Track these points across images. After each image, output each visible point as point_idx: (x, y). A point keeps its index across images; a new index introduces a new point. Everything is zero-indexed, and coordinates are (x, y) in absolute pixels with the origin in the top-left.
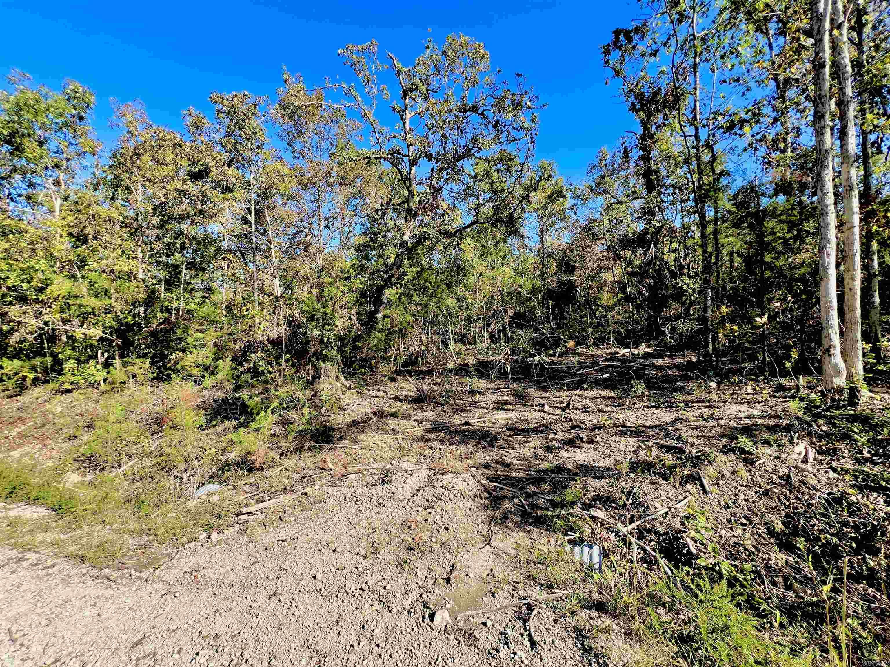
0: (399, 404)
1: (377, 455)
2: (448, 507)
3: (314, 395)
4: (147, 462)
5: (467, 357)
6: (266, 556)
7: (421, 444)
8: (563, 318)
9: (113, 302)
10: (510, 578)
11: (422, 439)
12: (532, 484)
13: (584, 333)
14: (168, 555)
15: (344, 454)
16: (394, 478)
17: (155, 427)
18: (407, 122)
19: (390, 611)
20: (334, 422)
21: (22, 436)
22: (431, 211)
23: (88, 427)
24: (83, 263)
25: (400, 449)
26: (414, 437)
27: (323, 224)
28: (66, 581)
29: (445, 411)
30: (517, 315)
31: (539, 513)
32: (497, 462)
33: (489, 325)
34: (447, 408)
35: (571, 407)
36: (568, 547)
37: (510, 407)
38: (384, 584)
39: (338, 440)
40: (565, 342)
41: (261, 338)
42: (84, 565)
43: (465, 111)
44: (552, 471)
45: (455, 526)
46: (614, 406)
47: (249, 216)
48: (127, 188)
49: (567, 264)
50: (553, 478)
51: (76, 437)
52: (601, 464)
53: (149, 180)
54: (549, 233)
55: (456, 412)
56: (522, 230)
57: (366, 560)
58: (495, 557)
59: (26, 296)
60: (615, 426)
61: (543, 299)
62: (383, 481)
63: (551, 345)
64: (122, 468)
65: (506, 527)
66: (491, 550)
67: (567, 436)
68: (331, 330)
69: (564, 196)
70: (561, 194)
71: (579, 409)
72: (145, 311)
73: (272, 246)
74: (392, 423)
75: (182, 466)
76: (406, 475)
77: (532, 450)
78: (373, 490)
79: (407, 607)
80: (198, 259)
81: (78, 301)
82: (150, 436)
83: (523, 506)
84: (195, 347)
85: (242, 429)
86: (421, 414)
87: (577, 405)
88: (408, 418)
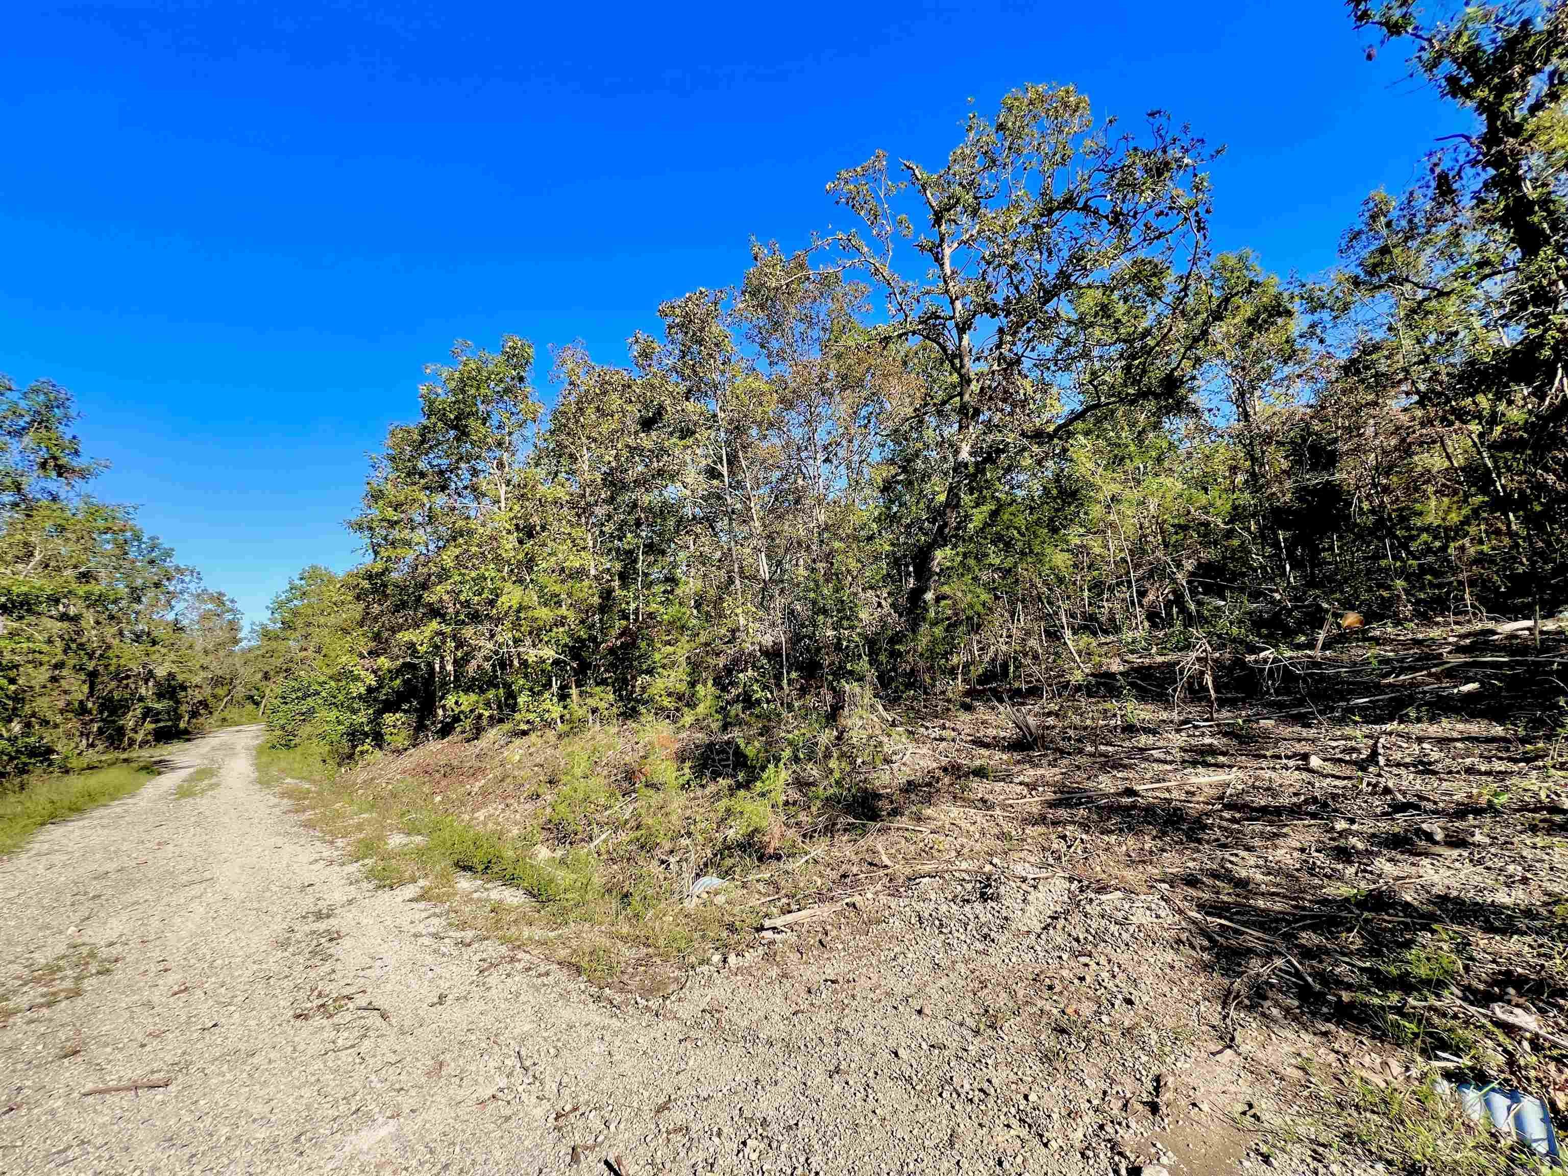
0: (984, 752)
1: (962, 846)
2: (1123, 957)
3: (839, 738)
4: (623, 837)
5: (1104, 660)
6: (812, 1004)
7: (1041, 829)
8: (1317, 563)
9: (563, 611)
10: (1302, 1130)
11: (1042, 820)
12: (1314, 928)
13: (1385, 594)
14: (676, 979)
15: (903, 841)
16: (1002, 890)
17: (625, 785)
18: (947, 262)
19: (1046, 1145)
20: (877, 783)
21: (484, 793)
22: (1004, 401)
23: (550, 782)
24: (530, 563)
25: (1003, 836)
26: (1025, 815)
27: (821, 457)
28: (565, 996)
29: (1078, 768)
30: (1204, 569)
31: (1346, 996)
32: (1215, 875)
33: (1142, 594)
34: (1080, 760)
35: (1382, 761)
36: (1444, 1087)
37: (1221, 759)
38: (1024, 1089)
39: (889, 814)
40: (1336, 615)
41: (751, 648)
42: (580, 979)
43: (1051, 211)
44: (1362, 904)
45: (1146, 999)
46: (1510, 759)
47: (719, 467)
48: (571, 456)
49: (1316, 450)
50: (1366, 921)
51: (538, 796)
52: (1502, 897)
53: (595, 440)
54: (1257, 393)
55: (1103, 768)
56: (1192, 398)
57: (979, 1039)
58: (1250, 1077)
59: (477, 611)
60: (1524, 808)
61: (1261, 529)
62: (983, 894)
63: (1299, 623)
64: (595, 843)
65: (1263, 1015)
66: (1238, 1060)
67: (1384, 826)
68: (852, 628)
69: (1289, 313)
70: (1278, 310)
71: (1406, 766)
72: (601, 620)
73: (752, 505)
74: (979, 788)
75: (668, 846)
76: (1024, 886)
77: (1296, 854)
78: (967, 908)
79: (1077, 1145)
80: (656, 539)
81: (530, 614)
82: (621, 798)
83: (1298, 974)
84: (664, 667)
85: (742, 793)
86: (1031, 772)
87: (1397, 756)
88: (1007, 778)
